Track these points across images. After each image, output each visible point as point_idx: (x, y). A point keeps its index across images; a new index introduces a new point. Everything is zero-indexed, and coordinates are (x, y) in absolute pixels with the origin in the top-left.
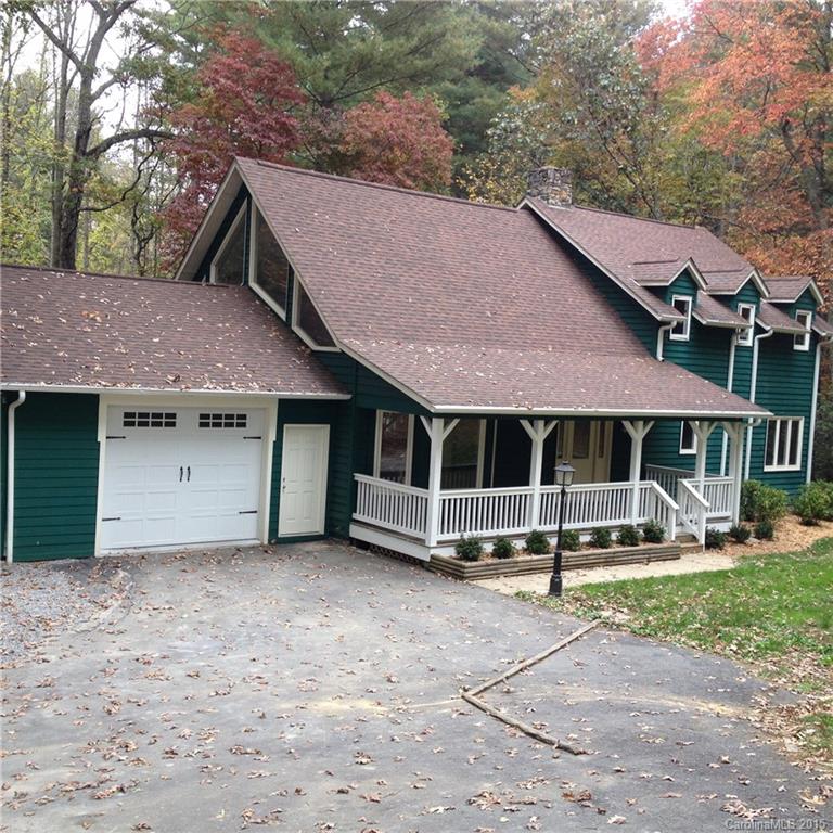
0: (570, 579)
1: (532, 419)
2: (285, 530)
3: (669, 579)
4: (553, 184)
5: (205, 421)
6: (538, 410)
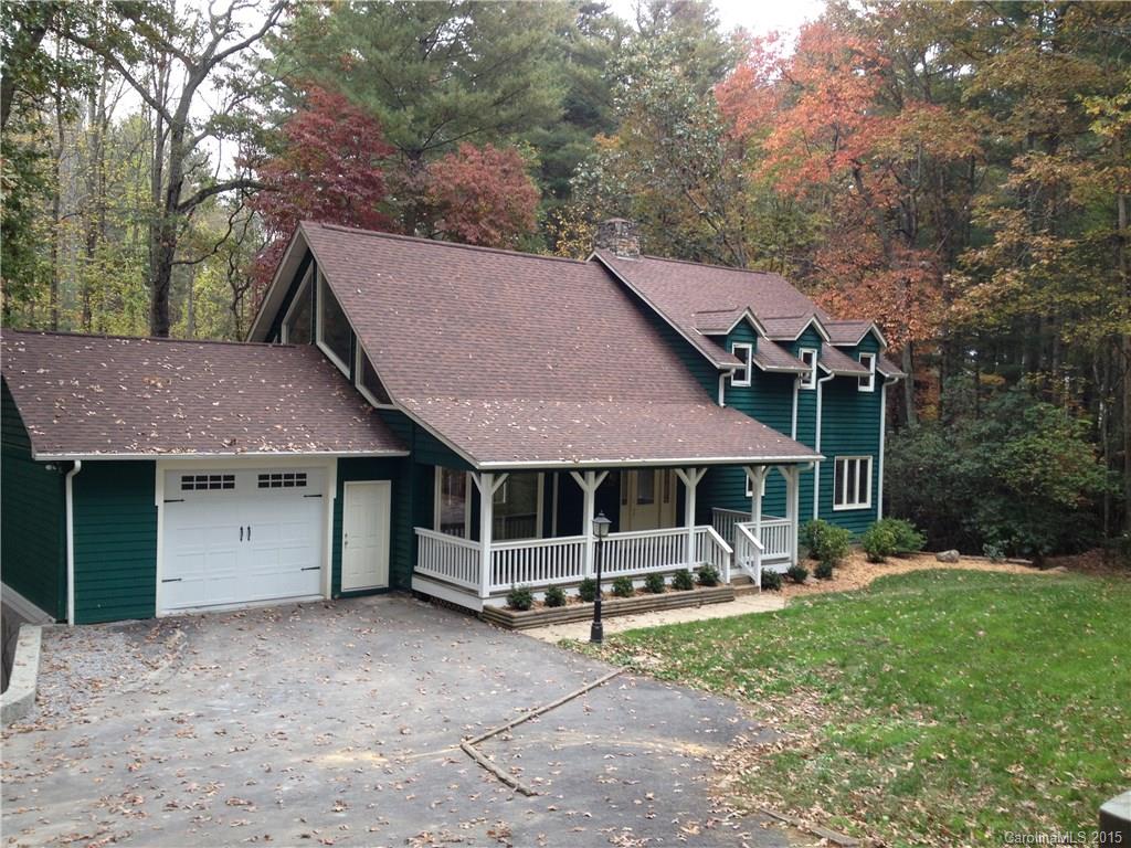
0: (609, 627)
1: (583, 471)
2: (348, 584)
3: (714, 622)
4: (621, 237)
5: (264, 481)
6: (584, 462)
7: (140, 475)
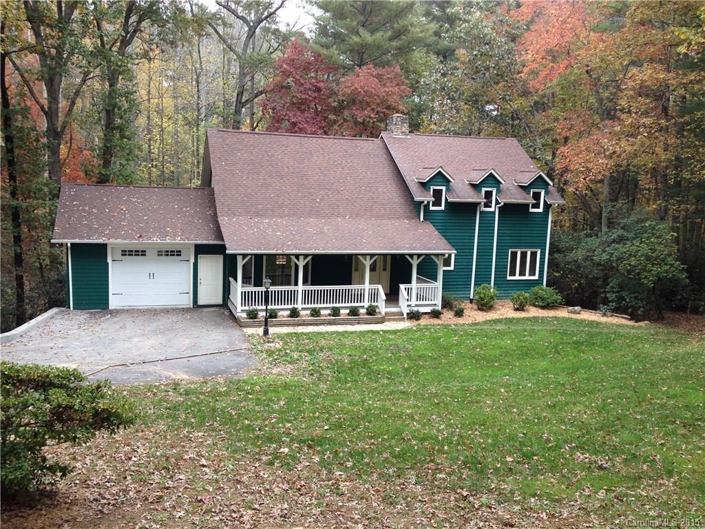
0: (271, 330)
2: (201, 302)
4: (396, 124)
5: (160, 254)
7: (101, 250)
